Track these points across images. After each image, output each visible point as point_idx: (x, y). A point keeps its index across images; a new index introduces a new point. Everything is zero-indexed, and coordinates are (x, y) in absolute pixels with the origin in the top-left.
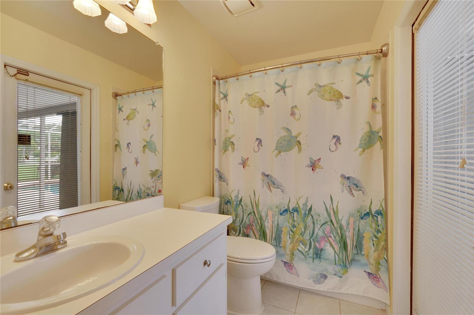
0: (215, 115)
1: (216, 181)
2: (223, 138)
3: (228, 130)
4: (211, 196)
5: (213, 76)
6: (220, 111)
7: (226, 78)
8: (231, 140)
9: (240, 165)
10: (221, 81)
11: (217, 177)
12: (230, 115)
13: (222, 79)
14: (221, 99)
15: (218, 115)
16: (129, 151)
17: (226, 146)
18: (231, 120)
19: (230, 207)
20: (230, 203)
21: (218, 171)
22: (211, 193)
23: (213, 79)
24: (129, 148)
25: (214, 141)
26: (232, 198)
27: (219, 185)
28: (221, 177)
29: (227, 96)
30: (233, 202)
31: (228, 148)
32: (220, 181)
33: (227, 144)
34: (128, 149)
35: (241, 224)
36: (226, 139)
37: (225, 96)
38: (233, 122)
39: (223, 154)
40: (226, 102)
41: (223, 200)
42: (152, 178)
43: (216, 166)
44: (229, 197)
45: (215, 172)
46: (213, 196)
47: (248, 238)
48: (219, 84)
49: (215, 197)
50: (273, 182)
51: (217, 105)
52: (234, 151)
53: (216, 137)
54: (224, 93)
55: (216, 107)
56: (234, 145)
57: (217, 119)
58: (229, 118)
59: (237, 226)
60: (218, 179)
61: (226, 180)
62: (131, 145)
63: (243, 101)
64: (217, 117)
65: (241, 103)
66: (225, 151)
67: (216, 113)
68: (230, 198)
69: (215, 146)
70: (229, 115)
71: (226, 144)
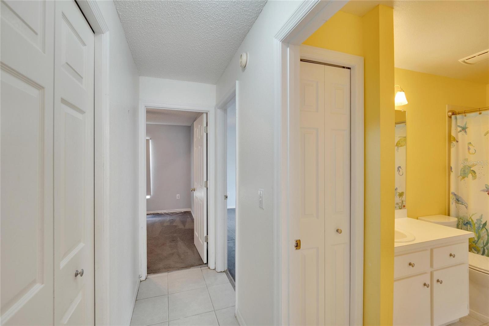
0: (451, 146)
1: (452, 203)
2: (461, 166)
3: (467, 159)
4: (446, 215)
5: (449, 112)
6: (457, 142)
7: (465, 113)
8: (472, 169)
9: (484, 192)
10: (458, 116)
11: (454, 200)
12: (471, 147)
13: (459, 114)
14: (459, 132)
15: (454, 145)
16: (399, 174)
17: (465, 173)
18: (472, 150)
19: (470, 228)
20: (470, 225)
21: (455, 195)
22: (446, 212)
23: (448, 115)
24: (400, 171)
25: (450, 169)
26: (472, 221)
27: (456, 207)
28: (458, 200)
29: (466, 128)
30: (474, 224)
31: (468, 175)
32: (457, 204)
33: (466, 171)
34: (398, 172)
35: (485, 246)
36: (465, 167)
37: (464, 129)
38: (474, 153)
39: (461, 180)
40: (464, 133)
41: (461, 221)
42: (399, 198)
43: (453, 190)
44: (468, 219)
45: (451, 195)
46: (449, 215)
47: (478, 255)
48: (456, 118)
49: (451, 216)
50: (458, 199)
51: (454, 137)
52: (475, 179)
53: (452, 165)
54: (462, 126)
55: (452, 139)
56: (476, 173)
57: (453, 150)
58: (469, 149)
59: (480, 247)
60: (454, 202)
61: (465, 203)
62: (401, 168)
63: (487, 134)
64: (453, 148)
65: (485, 135)
66: (464, 178)
67: (452, 144)
68: (470, 220)
69: (451, 172)
70: (468, 147)
71: (464, 171)
